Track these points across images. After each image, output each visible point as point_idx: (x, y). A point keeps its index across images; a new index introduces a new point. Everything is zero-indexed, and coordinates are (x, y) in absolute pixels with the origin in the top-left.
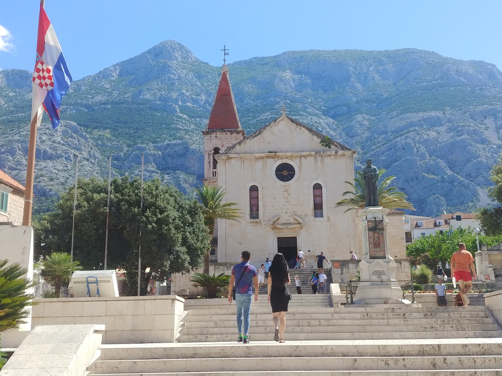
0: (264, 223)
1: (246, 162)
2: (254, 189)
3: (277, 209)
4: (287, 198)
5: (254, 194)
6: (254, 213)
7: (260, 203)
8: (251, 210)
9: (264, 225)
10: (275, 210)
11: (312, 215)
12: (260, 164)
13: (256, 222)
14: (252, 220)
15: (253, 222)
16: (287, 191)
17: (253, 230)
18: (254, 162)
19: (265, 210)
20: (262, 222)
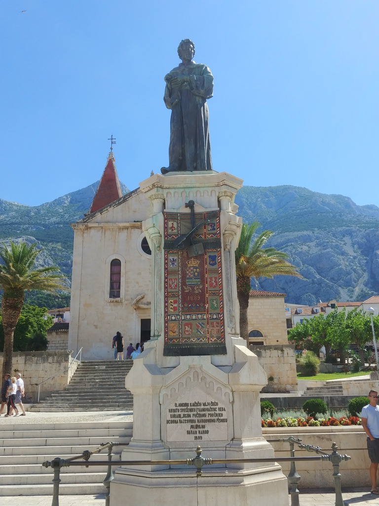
0: (126, 302)
1: (108, 233)
2: (116, 264)
3: (142, 287)
5: (116, 269)
6: (115, 291)
7: (123, 280)
8: (112, 287)
9: (126, 304)
10: (139, 287)
12: (123, 235)
13: (116, 302)
14: (112, 299)
15: (113, 302)
17: (112, 310)
18: (117, 233)
19: (128, 287)
20: (123, 301)
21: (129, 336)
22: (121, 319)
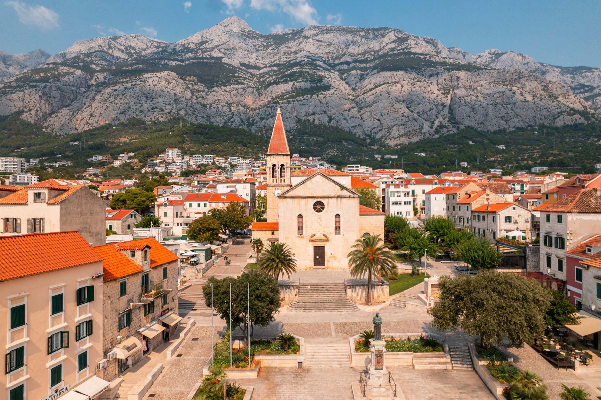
2: (300, 216)
3: (314, 230)
4: (320, 223)
5: (300, 219)
7: (304, 226)
8: (299, 229)
9: (306, 238)
10: (312, 230)
11: (334, 233)
12: (304, 201)
13: (302, 237)
14: (299, 235)
16: (320, 218)
17: (299, 241)
18: (301, 200)
20: (305, 236)
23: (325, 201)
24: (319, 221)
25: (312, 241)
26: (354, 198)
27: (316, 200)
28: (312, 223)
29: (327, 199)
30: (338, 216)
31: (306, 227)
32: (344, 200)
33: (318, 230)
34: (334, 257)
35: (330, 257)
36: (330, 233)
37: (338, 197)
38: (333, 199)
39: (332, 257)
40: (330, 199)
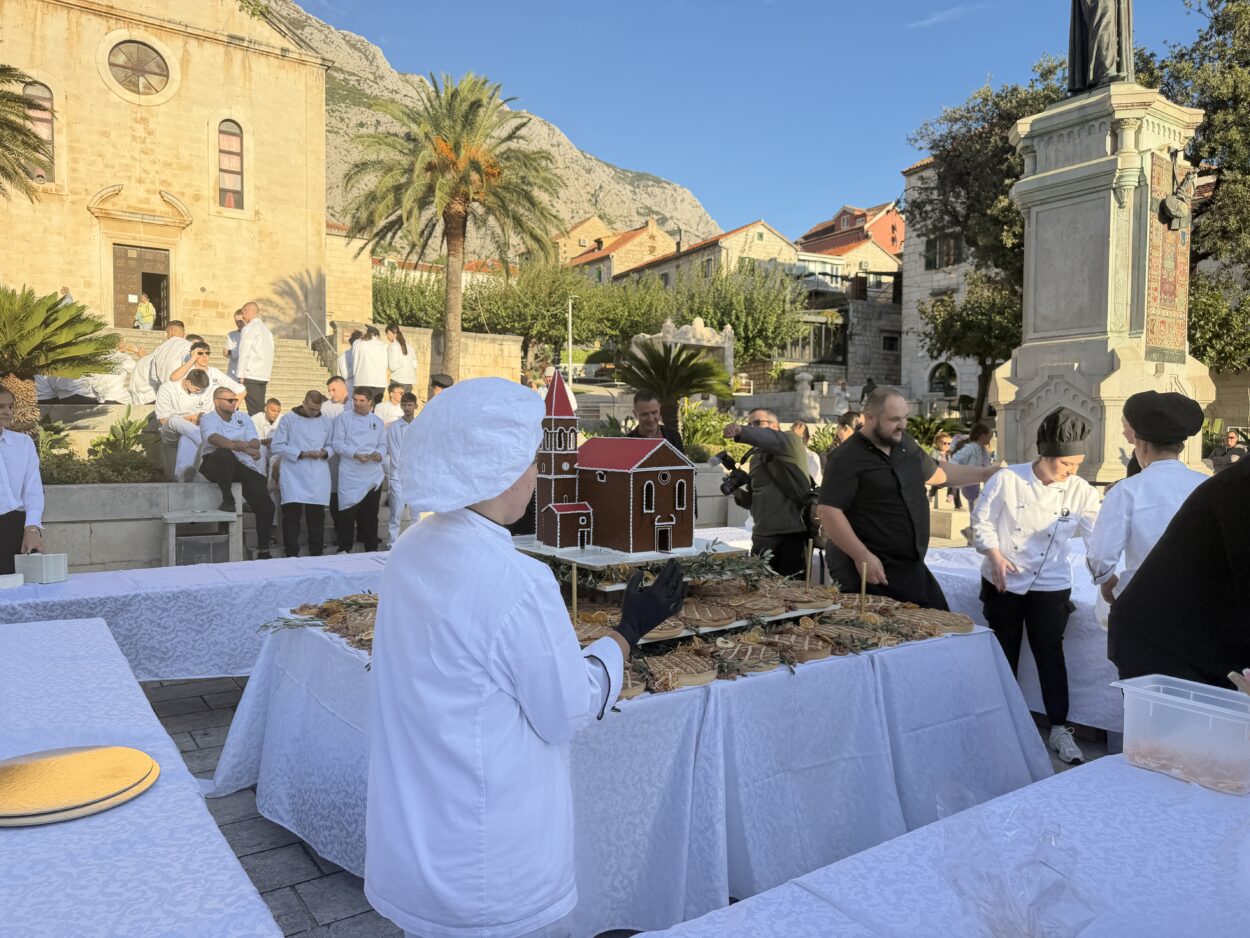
0: (71, 198)
3: (113, 167)
4: (143, 141)
9: (72, 202)
10: (106, 166)
11: (214, 198)
13: (45, 191)
14: (34, 184)
15: (37, 190)
16: (144, 120)
17: (35, 211)
18: (39, 14)
19: (75, 161)
20: (66, 192)
21: (83, 277)
22: (59, 234)
23: (169, 49)
24: (140, 131)
25: (105, 216)
26: (302, 62)
27: (122, 34)
28: (105, 134)
29: (179, 41)
30: (231, 128)
31: (72, 149)
32: (261, 66)
33: (137, 173)
34: (216, 305)
35: (196, 303)
36: (197, 198)
37: (234, 41)
38: (207, 45)
39: (206, 304)
40: (193, 43)
